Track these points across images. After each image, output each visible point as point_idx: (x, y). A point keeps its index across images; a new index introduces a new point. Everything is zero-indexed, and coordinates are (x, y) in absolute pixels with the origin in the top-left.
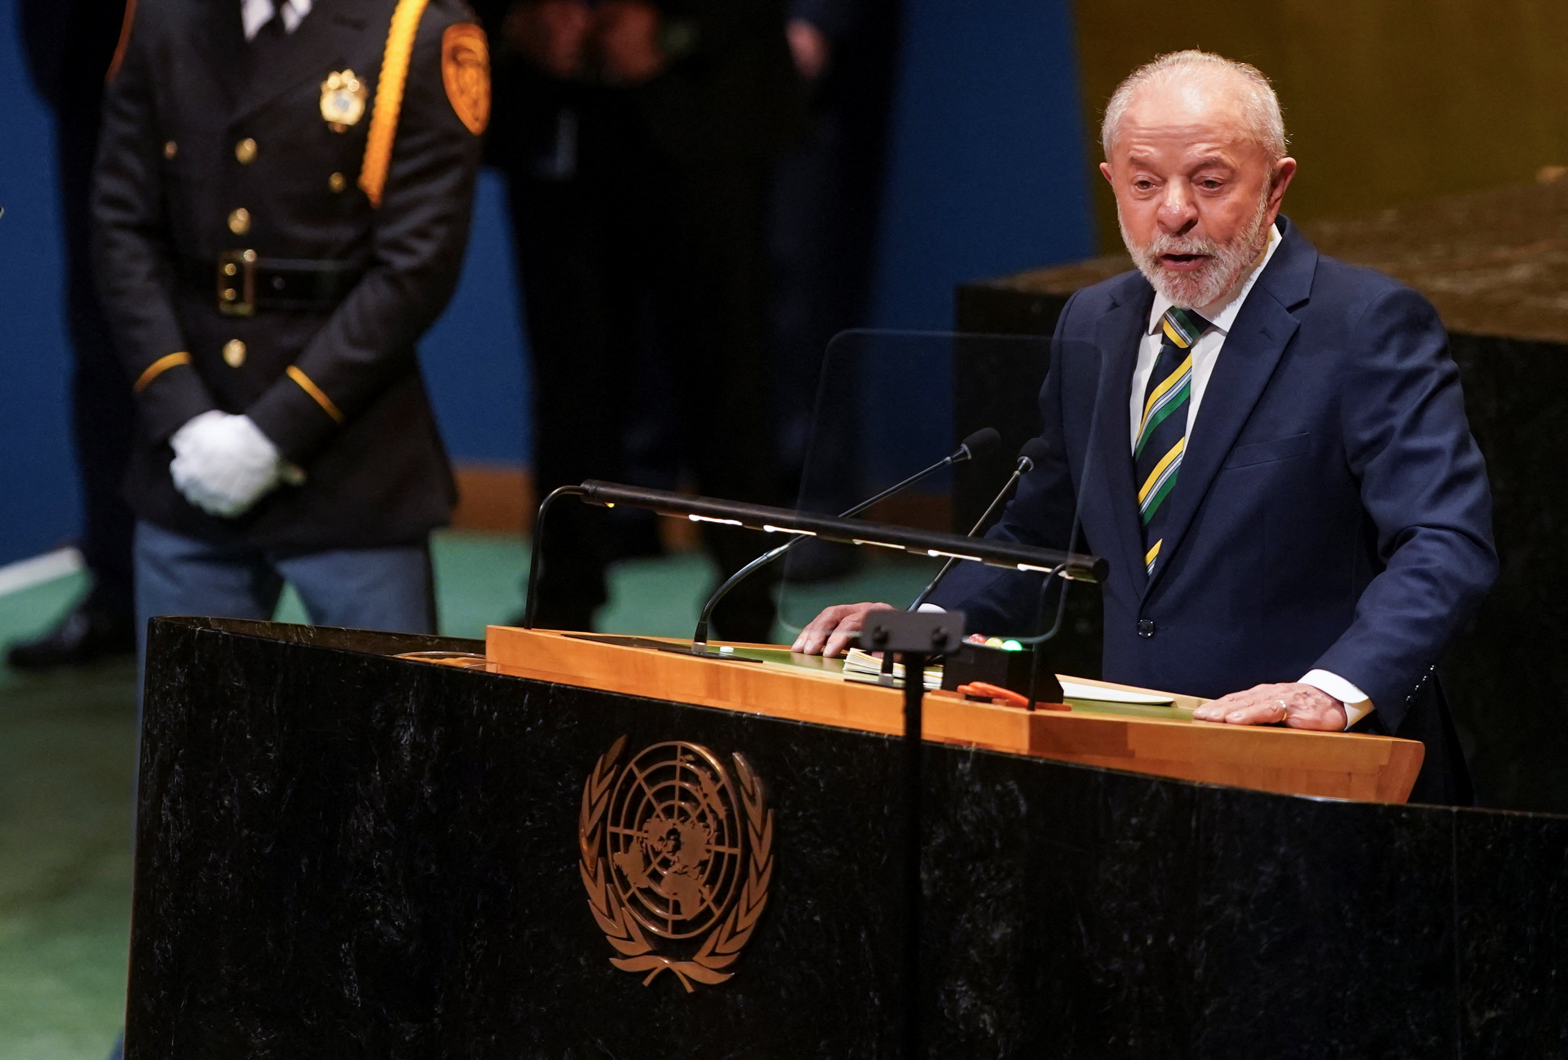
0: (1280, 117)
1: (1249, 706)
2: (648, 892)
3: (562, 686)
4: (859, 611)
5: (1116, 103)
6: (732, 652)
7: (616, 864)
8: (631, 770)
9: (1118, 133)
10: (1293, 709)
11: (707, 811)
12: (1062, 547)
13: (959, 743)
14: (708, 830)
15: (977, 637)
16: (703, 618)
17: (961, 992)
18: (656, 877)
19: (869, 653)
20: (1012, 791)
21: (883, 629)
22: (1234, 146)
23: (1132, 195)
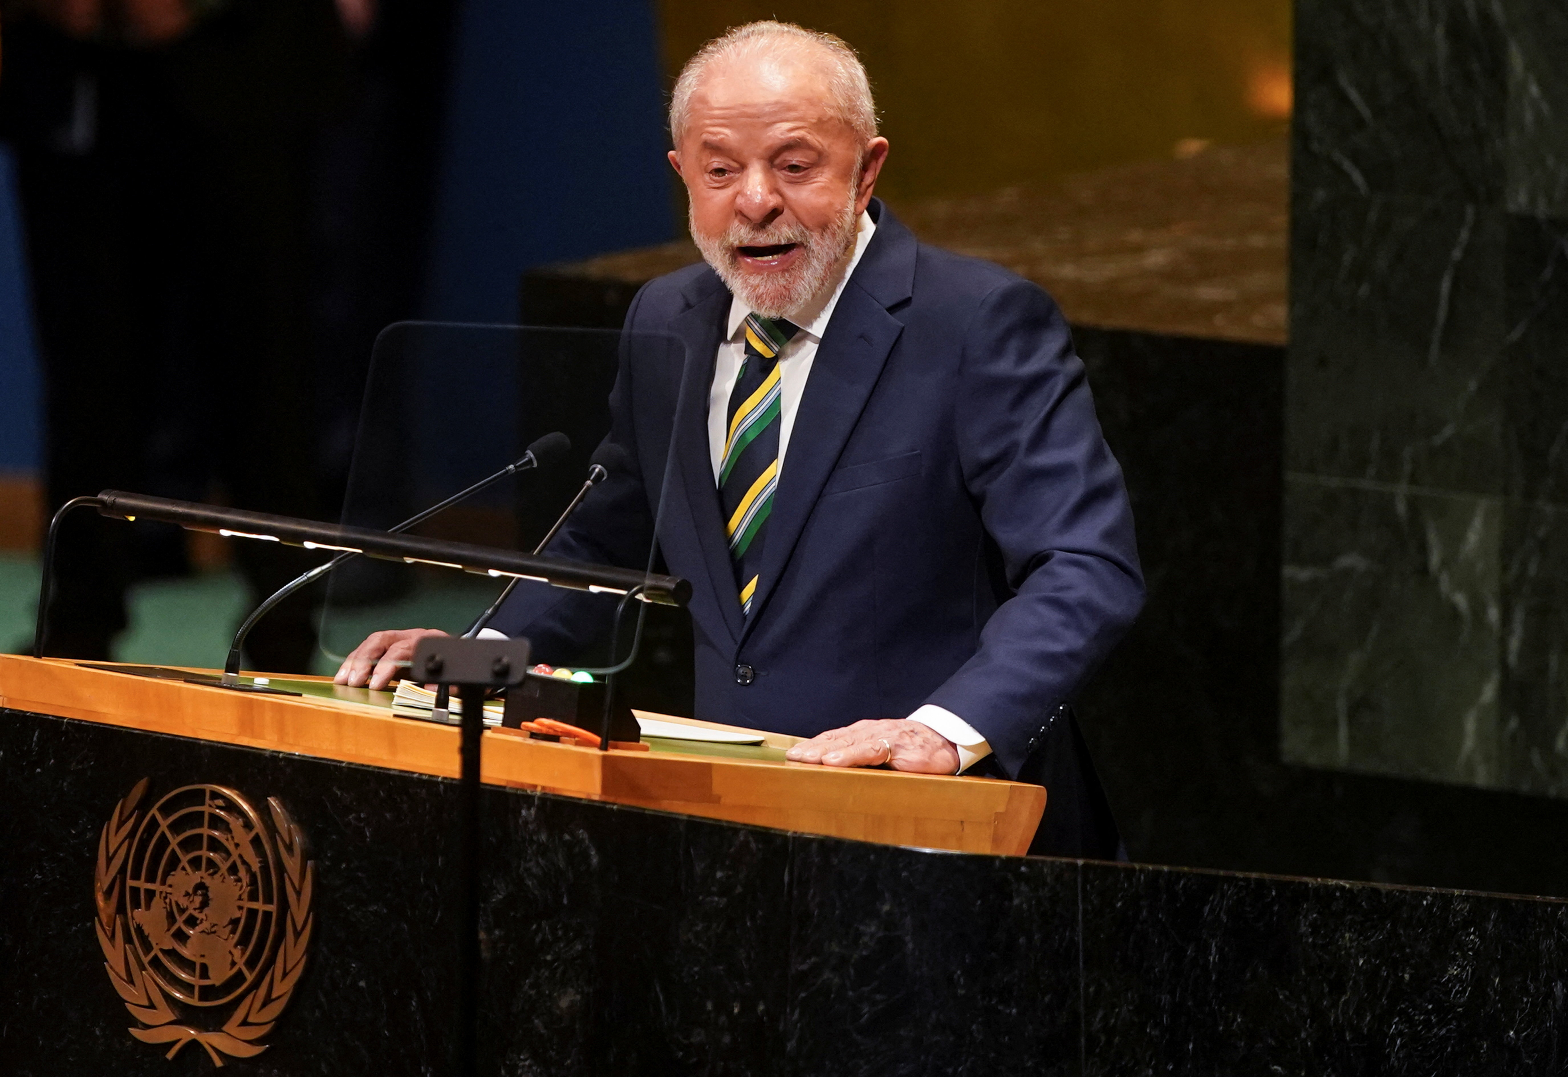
0: (870, 94)
1: (848, 746)
2: (172, 954)
3: (76, 722)
4: (410, 637)
5: (685, 82)
6: (267, 684)
7: (136, 923)
8: (154, 817)
9: (688, 116)
10: (897, 749)
11: (239, 863)
12: (639, 566)
13: (522, 787)
14: (239, 884)
15: (544, 668)
16: (235, 646)
17: (523, 1066)
18: (181, 937)
19: (421, 685)
20: (583, 840)
21: (438, 658)
22: (820, 125)
23: (705, 183)
